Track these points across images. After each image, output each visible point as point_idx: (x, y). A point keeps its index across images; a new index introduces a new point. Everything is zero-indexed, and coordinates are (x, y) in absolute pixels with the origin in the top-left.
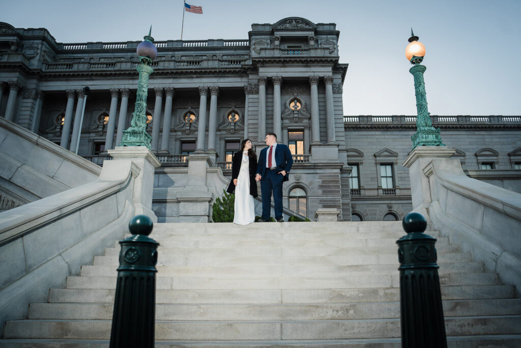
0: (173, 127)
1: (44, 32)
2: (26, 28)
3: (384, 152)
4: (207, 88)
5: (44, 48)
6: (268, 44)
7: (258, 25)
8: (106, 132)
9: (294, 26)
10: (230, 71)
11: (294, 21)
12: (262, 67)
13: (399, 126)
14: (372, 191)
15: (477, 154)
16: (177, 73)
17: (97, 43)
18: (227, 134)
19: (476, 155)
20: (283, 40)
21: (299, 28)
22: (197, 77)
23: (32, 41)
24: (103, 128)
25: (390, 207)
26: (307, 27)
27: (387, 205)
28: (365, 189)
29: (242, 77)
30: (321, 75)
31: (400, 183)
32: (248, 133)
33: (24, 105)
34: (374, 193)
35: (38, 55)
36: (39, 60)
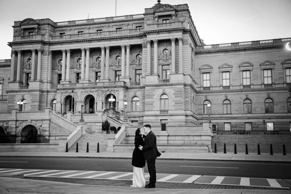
0: (111, 64)
1: (49, 20)
2: (40, 19)
3: (224, 65)
4: (124, 46)
5: (49, 29)
6: (152, 20)
7: (148, 9)
8: (81, 68)
9: (165, 9)
10: (134, 37)
11: (164, 6)
12: (148, 35)
13: (234, 50)
14: (217, 88)
15: (283, 63)
16: (110, 39)
18: (136, 66)
20: (159, 17)
21: (167, 10)
22: (120, 40)
23: (44, 26)
24: (80, 66)
25: (226, 96)
26: (171, 9)
28: (213, 87)
29: (140, 38)
30: (176, 37)
31: (233, 82)
32: (144, 68)
33: (44, 58)
35: (47, 33)
36: (48, 35)
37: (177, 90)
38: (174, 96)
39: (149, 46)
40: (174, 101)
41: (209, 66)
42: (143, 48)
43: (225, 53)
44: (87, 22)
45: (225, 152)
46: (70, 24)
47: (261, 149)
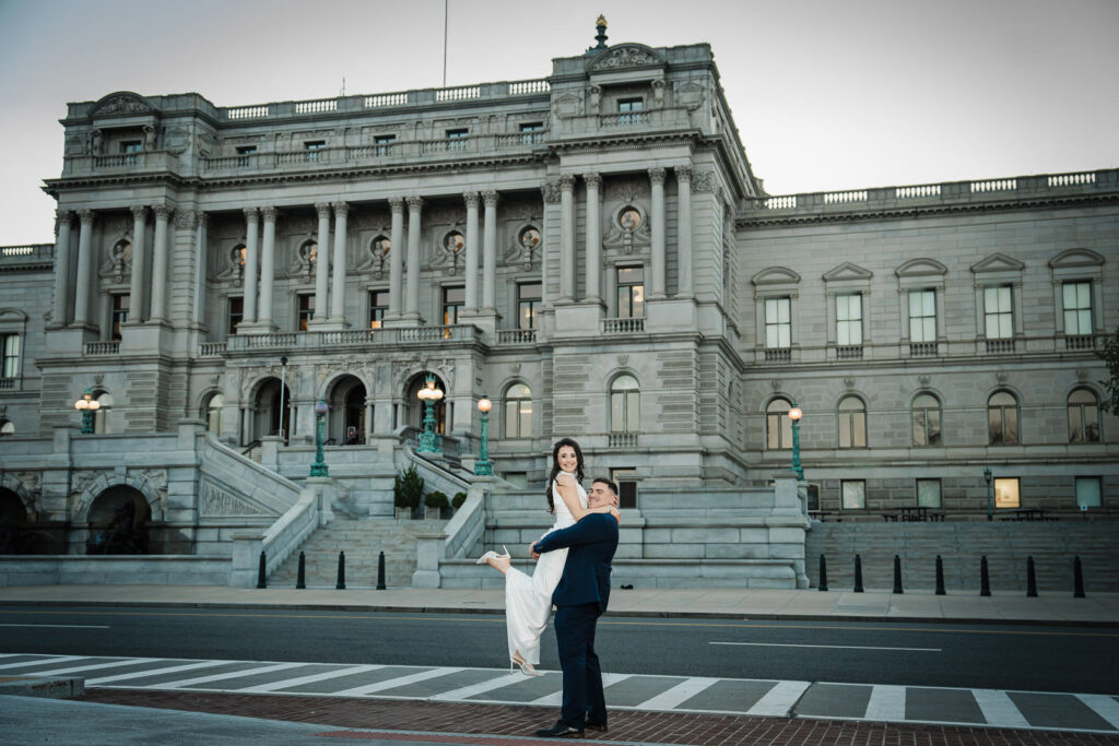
0: (426, 263)
1: (195, 100)
2: (165, 95)
3: (843, 270)
4: (477, 194)
5: (198, 131)
6: (581, 100)
7: (563, 59)
8: (315, 276)
9: (626, 63)
10: (514, 161)
11: (625, 51)
12: (564, 155)
13: (877, 213)
14: (815, 352)
15: (1052, 263)
16: (424, 168)
17: (284, 103)
18: (519, 272)
19: (1050, 266)
20: (607, 89)
21: (634, 65)
22: (459, 174)
23: (177, 120)
25: (850, 384)
26: (650, 61)
27: (841, 380)
28: (800, 349)
29: (536, 168)
30: (669, 164)
31: (874, 332)
32: (548, 276)
33: (180, 240)
34: (817, 356)
35: (191, 146)
36: (193, 155)
37: (671, 360)
38: (660, 382)
39: (567, 195)
40: (660, 399)
41: (786, 273)
42: (545, 204)
43: (847, 226)
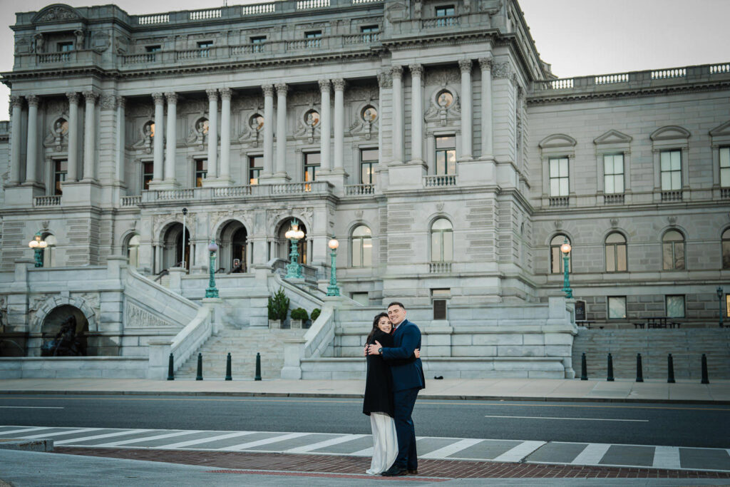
0: (291, 134)
1: (113, 10)
2: (90, 6)
3: (609, 135)
4: (328, 81)
5: (116, 34)
6: (407, 7)
8: (207, 145)
10: (356, 56)
12: (395, 51)
14: (588, 199)
16: (288, 62)
17: (181, 12)
18: (361, 141)
22: (315, 66)
23: (100, 26)
24: (203, 140)
25: (614, 223)
27: (609, 220)
28: (576, 197)
29: (373, 61)
30: (475, 57)
31: (634, 184)
33: (104, 118)
34: (590, 202)
35: (111, 46)
36: (113, 53)
37: (477, 207)
38: (468, 223)
39: (397, 81)
40: (468, 236)
41: (565, 138)
42: (381, 88)
43: (613, 102)
44: (222, 15)
45: (611, 378)
46: (176, 20)
47: (711, 369)
